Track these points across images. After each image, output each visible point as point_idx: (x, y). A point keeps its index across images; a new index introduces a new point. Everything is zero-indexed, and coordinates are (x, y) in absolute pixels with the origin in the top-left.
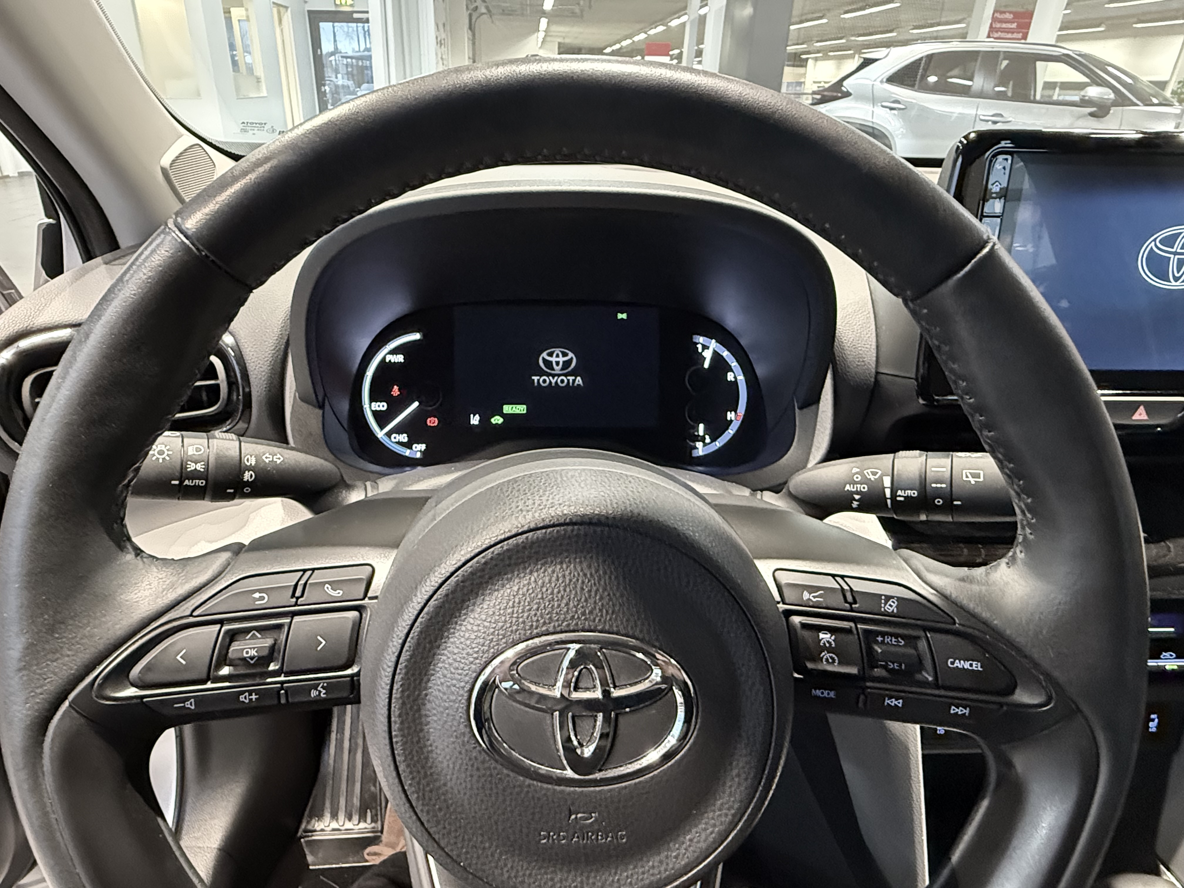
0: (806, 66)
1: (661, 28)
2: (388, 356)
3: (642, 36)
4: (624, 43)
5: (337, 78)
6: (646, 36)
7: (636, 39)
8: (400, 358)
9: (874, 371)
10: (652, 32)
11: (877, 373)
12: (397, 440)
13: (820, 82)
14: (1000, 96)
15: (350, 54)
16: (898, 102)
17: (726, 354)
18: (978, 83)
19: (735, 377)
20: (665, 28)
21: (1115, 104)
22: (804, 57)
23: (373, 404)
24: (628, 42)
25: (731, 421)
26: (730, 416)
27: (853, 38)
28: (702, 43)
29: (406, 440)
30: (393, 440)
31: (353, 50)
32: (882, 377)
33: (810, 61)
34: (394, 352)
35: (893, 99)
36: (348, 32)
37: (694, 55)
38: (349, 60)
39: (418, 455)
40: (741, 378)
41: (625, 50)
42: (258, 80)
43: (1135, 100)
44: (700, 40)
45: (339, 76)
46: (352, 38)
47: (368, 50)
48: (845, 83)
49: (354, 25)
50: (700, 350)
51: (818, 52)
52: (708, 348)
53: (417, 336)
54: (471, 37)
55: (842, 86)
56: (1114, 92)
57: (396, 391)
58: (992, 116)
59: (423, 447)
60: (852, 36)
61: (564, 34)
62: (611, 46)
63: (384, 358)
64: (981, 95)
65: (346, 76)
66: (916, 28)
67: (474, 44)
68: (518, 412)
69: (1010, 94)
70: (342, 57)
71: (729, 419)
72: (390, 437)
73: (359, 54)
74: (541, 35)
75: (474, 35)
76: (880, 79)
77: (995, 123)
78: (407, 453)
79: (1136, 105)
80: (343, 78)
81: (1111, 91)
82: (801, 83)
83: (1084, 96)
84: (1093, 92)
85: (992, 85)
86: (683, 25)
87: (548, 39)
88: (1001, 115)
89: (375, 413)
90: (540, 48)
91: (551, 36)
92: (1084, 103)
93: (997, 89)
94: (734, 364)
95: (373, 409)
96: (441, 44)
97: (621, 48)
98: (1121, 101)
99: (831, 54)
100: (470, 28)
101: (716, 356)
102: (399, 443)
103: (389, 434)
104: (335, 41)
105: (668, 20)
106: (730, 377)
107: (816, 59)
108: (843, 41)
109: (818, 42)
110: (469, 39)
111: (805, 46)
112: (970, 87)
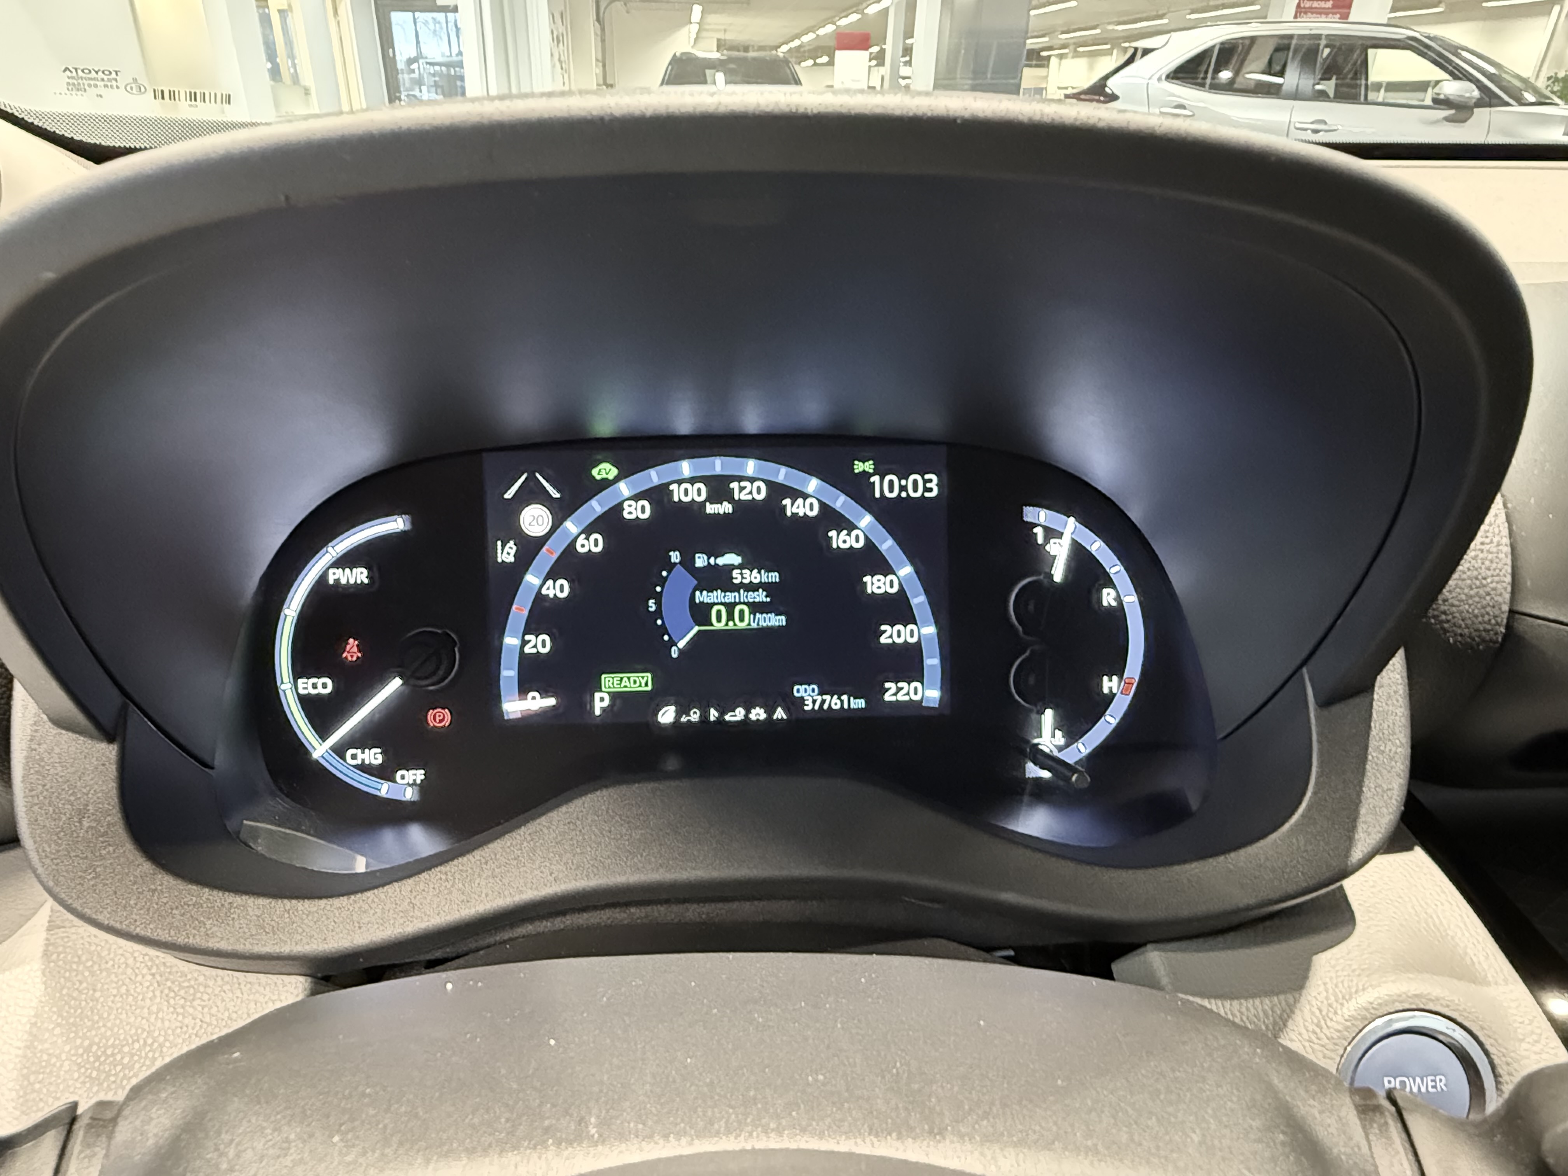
0: (1048, 66)
1: (854, 17)
2: (331, 571)
3: (829, 29)
4: (806, 39)
5: (421, 91)
6: (834, 27)
7: (822, 32)
8: (359, 575)
9: (1506, 608)
10: (843, 22)
11: (1512, 612)
12: (359, 762)
13: (1066, 88)
14: (1322, 96)
15: (439, 59)
16: (1181, 106)
17: (1097, 546)
18: (1292, 78)
19: (1118, 598)
20: (859, 16)
21: (1480, 104)
22: (1044, 54)
23: (301, 681)
24: (811, 36)
25: (1112, 696)
26: (1109, 684)
27: (1110, 27)
28: (912, 37)
29: (379, 760)
30: (350, 761)
31: (443, 55)
32: (1523, 625)
33: (1053, 59)
34: (346, 561)
35: (1175, 104)
36: (435, 31)
37: (901, 54)
38: (437, 68)
39: (409, 795)
40: (1131, 600)
41: (807, 48)
42: (307, 91)
43: (1506, 98)
44: (909, 33)
45: (424, 88)
46: (441, 38)
47: (460, 53)
48: (1110, 82)
49: (440, 16)
50: (1040, 540)
51: (1064, 47)
52: (1060, 535)
53: (397, 524)
54: (599, 33)
55: (1106, 86)
56: (1478, 87)
57: (352, 651)
58: (1312, 123)
59: (419, 775)
60: (1109, 23)
61: (723, 27)
62: (787, 43)
63: (323, 577)
64: (1296, 96)
65: (433, 89)
66: (1193, 12)
67: (603, 41)
68: (635, 688)
69: (1331, 94)
70: (427, 63)
71: (1106, 690)
72: (343, 757)
73: (449, 59)
74: (694, 28)
75: (603, 30)
76: (1157, 76)
77: (1316, 131)
78: (384, 789)
79: (1507, 104)
80: (429, 92)
81: (1474, 87)
82: (1042, 89)
83: (1438, 94)
84: (1452, 88)
85: (1311, 82)
86: (886, 11)
87: (704, 34)
88: (1324, 122)
89: (308, 703)
90: (693, 47)
91: (707, 30)
92: (1440, 102)
93: (1318, 87)
94: (1115, 568)
95: (302, 692)
96: (558, 42)
97: (800, 46)
98: (1489, 99)
99: (1081, 49)
100: (598, 20)
101: (1079, 553)
102: (364, 768)
103: (340, 750)
104: (418, 42)
105: (864, 5)
106: (1108, 597)
107: (1061, 57)
108: (1098, 31)
109: (1063, 32)
110: (596, 34)
111: (1046, 39)
112: (1281, 85)
